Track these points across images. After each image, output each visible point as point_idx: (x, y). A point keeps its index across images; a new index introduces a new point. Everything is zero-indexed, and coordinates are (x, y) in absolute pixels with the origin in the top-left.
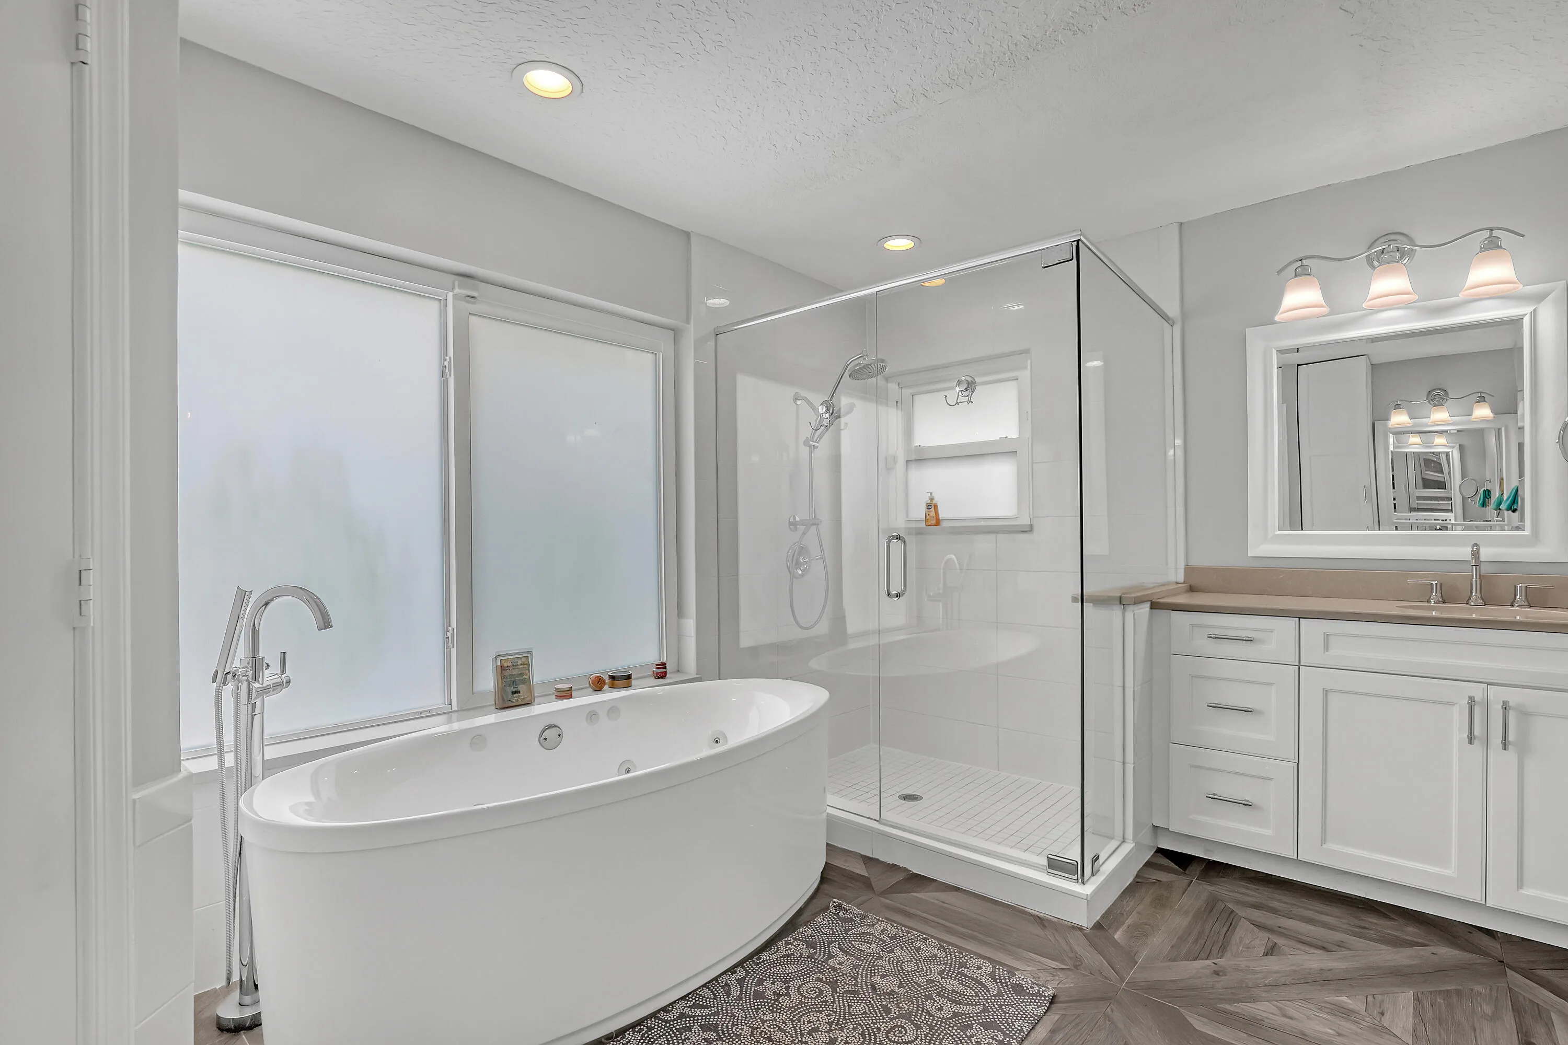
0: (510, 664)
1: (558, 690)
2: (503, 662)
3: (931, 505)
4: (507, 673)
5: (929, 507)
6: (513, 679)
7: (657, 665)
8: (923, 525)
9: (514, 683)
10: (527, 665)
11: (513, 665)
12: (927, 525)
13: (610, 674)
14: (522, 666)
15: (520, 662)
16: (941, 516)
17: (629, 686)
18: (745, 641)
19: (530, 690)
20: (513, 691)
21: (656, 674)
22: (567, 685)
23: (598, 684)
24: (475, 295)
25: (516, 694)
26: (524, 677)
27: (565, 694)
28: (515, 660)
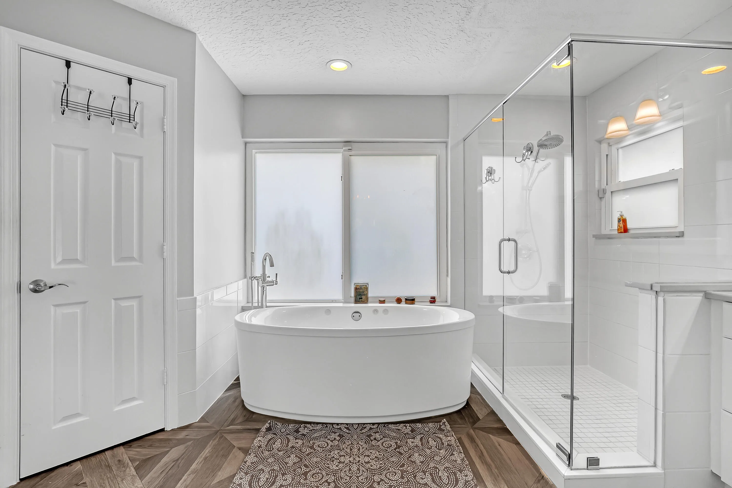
0: (359, 287)
1: (380, 301)
2: (356, 286)
3: (620, 220)
4: (358, 291)
5: (620, 221)
6: (360, 293)
7: (431, 297)
8: (616, 232)
9: (360, 295)
10: (367, 289)
11: (360, 288)
12: (618, 233)
13: (406, 298)
14: (364, 289)
16: (629, 226)
17: (413, 304)
18: (487, 292)
19: (367, 299)
20: (361, 297)
21: (430, 301)
22: (384, 299)
23: (399, 301)
24: (351, 148)
25: (361, 298)
26: (364, 293)
27: (383, 302)
28: (362, 286)
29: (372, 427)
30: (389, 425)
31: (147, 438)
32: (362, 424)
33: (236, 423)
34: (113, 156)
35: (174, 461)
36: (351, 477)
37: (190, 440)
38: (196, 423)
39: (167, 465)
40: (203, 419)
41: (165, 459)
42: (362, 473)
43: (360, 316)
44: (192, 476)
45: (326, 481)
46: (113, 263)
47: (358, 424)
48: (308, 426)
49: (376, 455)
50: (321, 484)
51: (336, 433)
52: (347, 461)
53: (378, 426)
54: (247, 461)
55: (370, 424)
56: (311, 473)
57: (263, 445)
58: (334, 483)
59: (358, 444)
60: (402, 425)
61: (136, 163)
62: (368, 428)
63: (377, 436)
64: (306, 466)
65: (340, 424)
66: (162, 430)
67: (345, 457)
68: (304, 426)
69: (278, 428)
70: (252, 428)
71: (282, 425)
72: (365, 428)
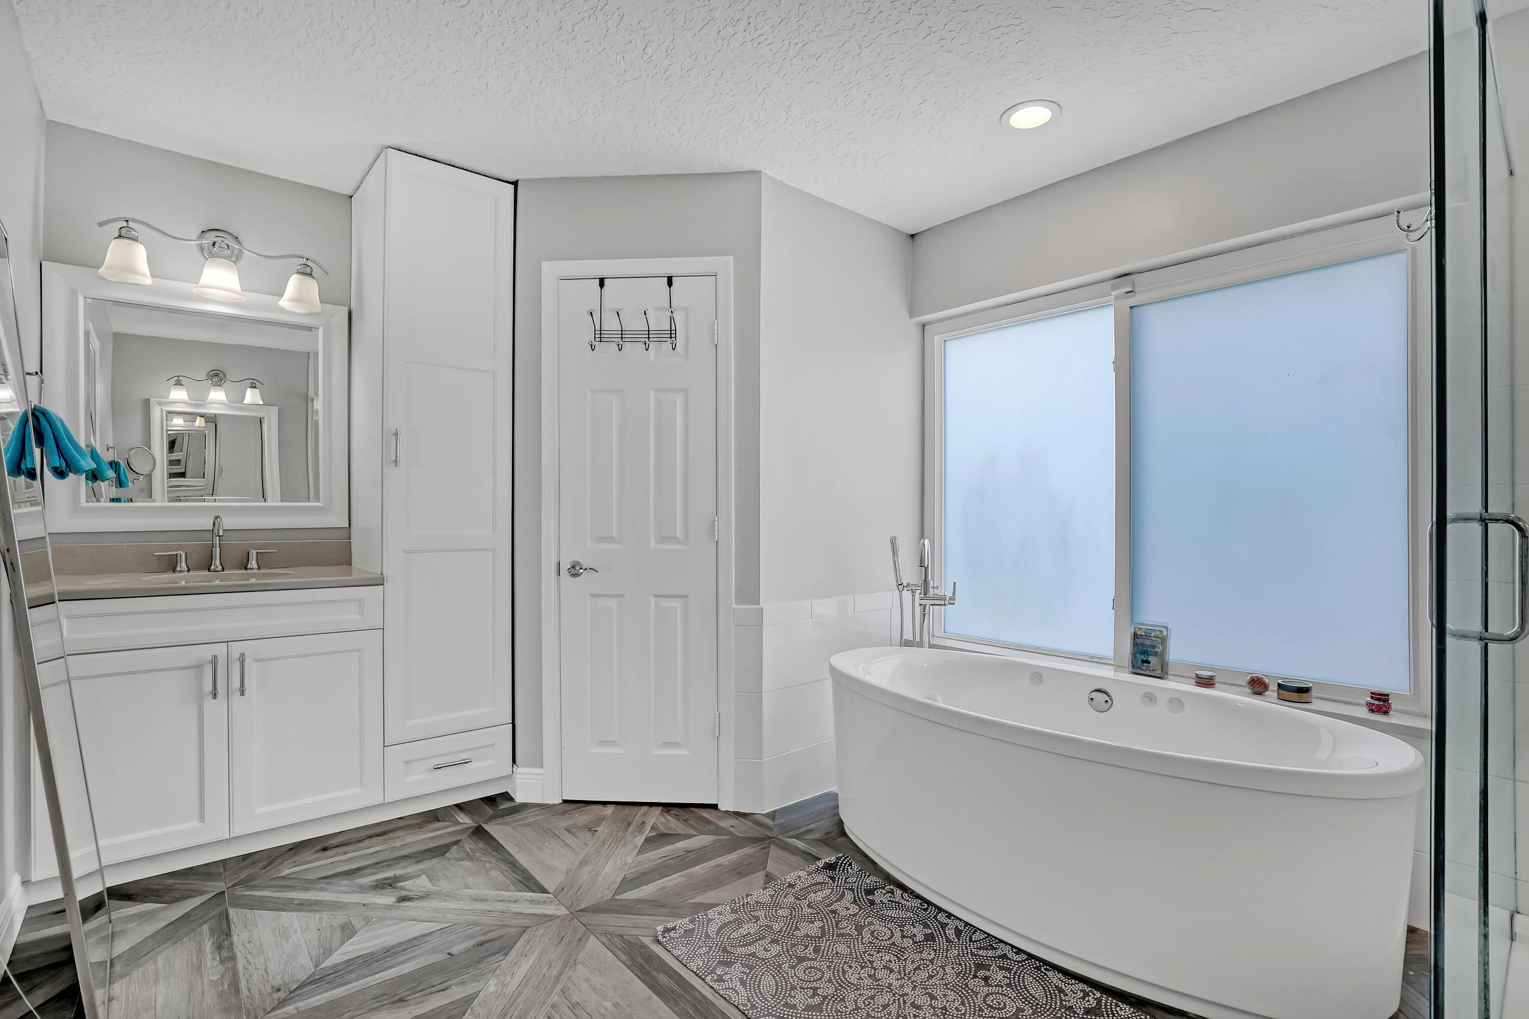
0: (1143, 634)
1: (1198, 677)
2: (1137, 630)
4: (1139, 641)
6: (1146, 649)
7: (1371, 693)
9: (1145, 653)
10: (1164, 640)
11: (1146, 636)
13: (1280, 682)
14: (1155, 639)
15: (1153, 634)
17: (1304, 702)
19: (1164, 667)
20: (1146, 659)
21: (1367, 705)
22: (1210, 673)
23: (1258, 686)
24: (1130, 289)
25: (1148, 662)
26: (1156, 650)
27: (1207, 682)
28: (1150, 632)
29: (1010, 955)
30: (1050, 971)
31: (693, 809)
32: (996, 938)
33: (806, 838)
34: (652, 393)
35: (685, 851)
36: (857, 1008)
37: (730, 833)
38: (760, 815)
39: (676, 852)
40: (772, 815)
41: (682, 845)
42: (883, 1015)
43: (1107, 701)
44: (682, 879)
45: (815, 989)
46: (653, 544)
47: (989, 935)
48: (898, 892)
49: (947, 1005)
50: (801, 988)
51: (929, 927)
52: (885, 982)
53: (1027, 959)
54: (751, 895)
55: (1013, 947)
56: (810, 964)
57: (799, 885)
58: (821, 999)
59: (943, 967)
60: (1081, 986)
61: (679, 400)
62: (999, 952)
63: (999, 976)
64: (816, 950)
65: (955, 916)
66: (715, 807)
67: (891, 972)
68: (893, 889)
69: (848, 872)
70: (816, 855)
71: (859, 871)
72: (995, 949)
